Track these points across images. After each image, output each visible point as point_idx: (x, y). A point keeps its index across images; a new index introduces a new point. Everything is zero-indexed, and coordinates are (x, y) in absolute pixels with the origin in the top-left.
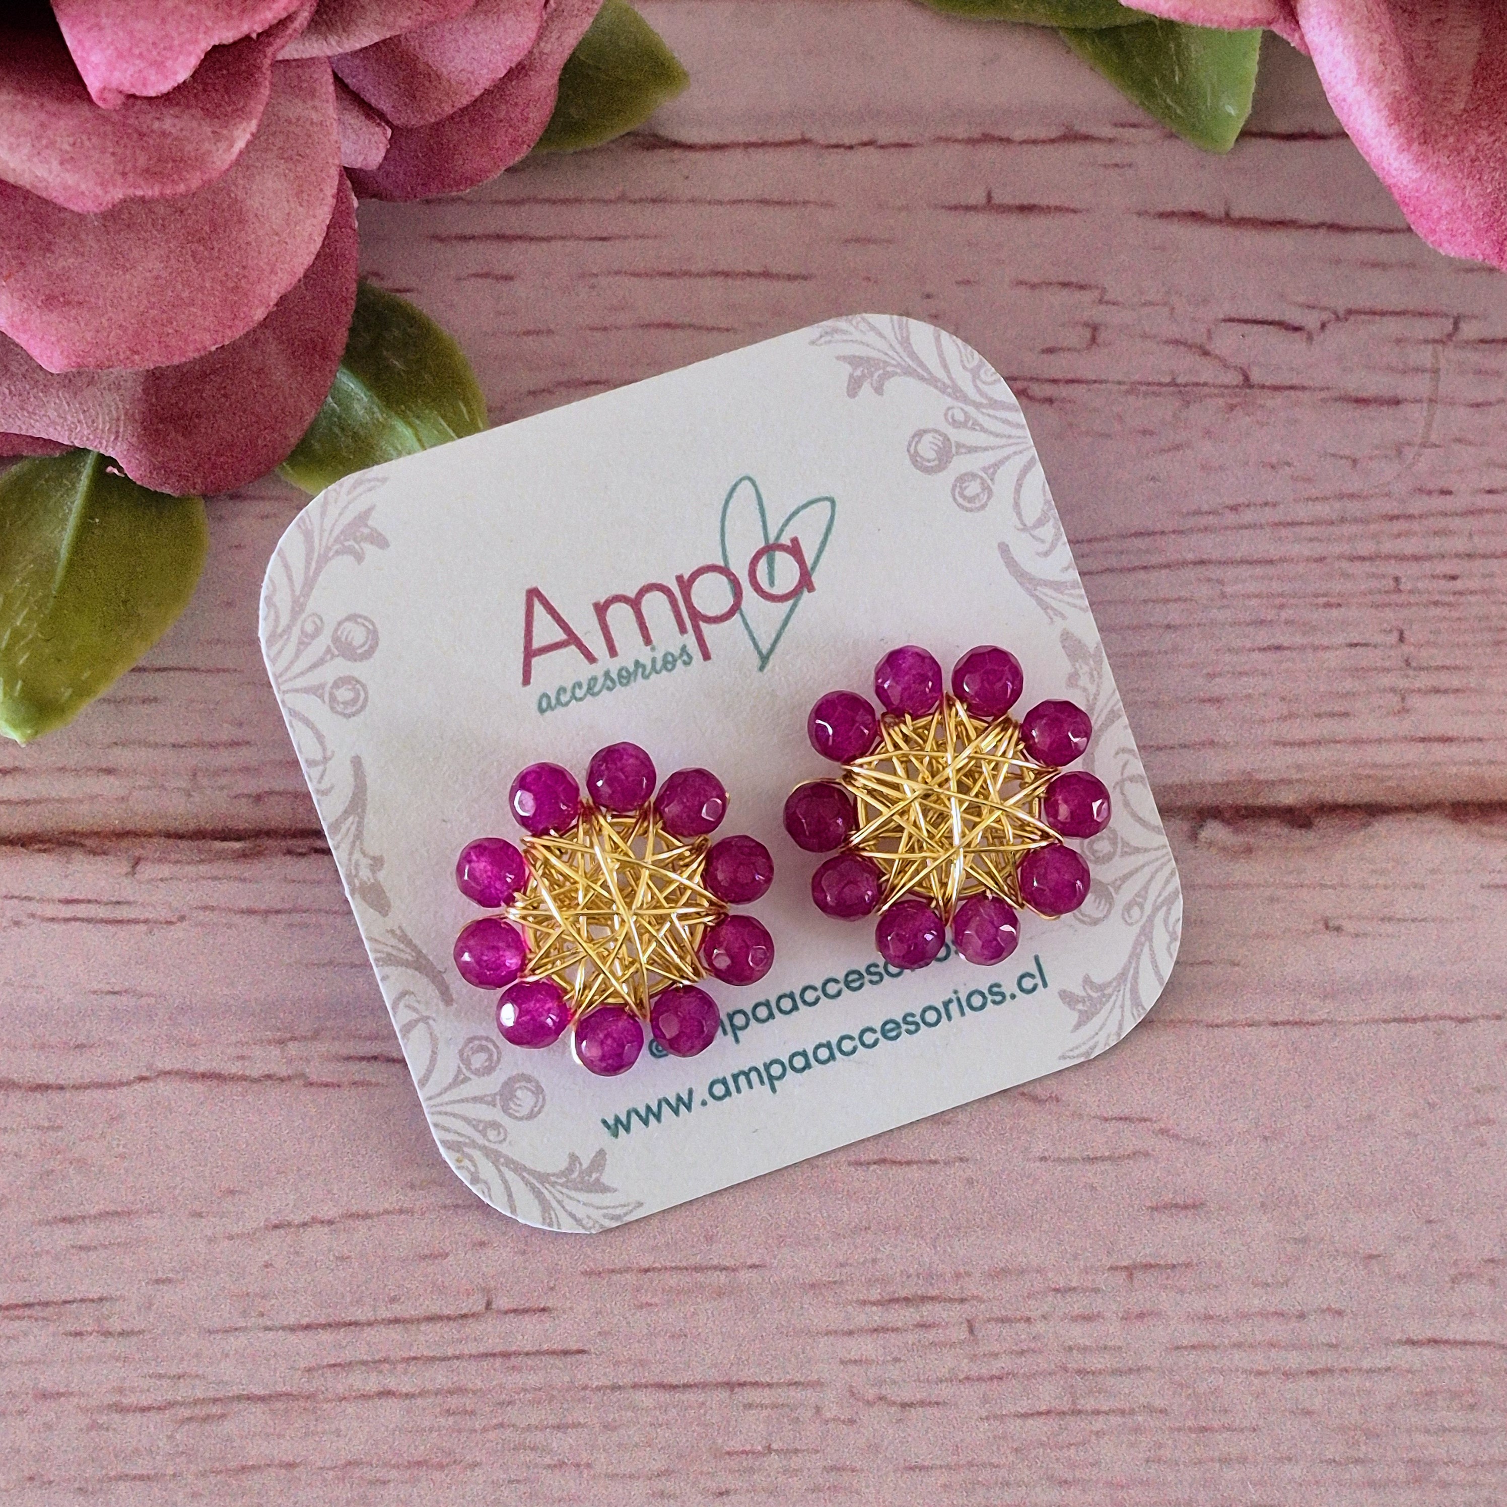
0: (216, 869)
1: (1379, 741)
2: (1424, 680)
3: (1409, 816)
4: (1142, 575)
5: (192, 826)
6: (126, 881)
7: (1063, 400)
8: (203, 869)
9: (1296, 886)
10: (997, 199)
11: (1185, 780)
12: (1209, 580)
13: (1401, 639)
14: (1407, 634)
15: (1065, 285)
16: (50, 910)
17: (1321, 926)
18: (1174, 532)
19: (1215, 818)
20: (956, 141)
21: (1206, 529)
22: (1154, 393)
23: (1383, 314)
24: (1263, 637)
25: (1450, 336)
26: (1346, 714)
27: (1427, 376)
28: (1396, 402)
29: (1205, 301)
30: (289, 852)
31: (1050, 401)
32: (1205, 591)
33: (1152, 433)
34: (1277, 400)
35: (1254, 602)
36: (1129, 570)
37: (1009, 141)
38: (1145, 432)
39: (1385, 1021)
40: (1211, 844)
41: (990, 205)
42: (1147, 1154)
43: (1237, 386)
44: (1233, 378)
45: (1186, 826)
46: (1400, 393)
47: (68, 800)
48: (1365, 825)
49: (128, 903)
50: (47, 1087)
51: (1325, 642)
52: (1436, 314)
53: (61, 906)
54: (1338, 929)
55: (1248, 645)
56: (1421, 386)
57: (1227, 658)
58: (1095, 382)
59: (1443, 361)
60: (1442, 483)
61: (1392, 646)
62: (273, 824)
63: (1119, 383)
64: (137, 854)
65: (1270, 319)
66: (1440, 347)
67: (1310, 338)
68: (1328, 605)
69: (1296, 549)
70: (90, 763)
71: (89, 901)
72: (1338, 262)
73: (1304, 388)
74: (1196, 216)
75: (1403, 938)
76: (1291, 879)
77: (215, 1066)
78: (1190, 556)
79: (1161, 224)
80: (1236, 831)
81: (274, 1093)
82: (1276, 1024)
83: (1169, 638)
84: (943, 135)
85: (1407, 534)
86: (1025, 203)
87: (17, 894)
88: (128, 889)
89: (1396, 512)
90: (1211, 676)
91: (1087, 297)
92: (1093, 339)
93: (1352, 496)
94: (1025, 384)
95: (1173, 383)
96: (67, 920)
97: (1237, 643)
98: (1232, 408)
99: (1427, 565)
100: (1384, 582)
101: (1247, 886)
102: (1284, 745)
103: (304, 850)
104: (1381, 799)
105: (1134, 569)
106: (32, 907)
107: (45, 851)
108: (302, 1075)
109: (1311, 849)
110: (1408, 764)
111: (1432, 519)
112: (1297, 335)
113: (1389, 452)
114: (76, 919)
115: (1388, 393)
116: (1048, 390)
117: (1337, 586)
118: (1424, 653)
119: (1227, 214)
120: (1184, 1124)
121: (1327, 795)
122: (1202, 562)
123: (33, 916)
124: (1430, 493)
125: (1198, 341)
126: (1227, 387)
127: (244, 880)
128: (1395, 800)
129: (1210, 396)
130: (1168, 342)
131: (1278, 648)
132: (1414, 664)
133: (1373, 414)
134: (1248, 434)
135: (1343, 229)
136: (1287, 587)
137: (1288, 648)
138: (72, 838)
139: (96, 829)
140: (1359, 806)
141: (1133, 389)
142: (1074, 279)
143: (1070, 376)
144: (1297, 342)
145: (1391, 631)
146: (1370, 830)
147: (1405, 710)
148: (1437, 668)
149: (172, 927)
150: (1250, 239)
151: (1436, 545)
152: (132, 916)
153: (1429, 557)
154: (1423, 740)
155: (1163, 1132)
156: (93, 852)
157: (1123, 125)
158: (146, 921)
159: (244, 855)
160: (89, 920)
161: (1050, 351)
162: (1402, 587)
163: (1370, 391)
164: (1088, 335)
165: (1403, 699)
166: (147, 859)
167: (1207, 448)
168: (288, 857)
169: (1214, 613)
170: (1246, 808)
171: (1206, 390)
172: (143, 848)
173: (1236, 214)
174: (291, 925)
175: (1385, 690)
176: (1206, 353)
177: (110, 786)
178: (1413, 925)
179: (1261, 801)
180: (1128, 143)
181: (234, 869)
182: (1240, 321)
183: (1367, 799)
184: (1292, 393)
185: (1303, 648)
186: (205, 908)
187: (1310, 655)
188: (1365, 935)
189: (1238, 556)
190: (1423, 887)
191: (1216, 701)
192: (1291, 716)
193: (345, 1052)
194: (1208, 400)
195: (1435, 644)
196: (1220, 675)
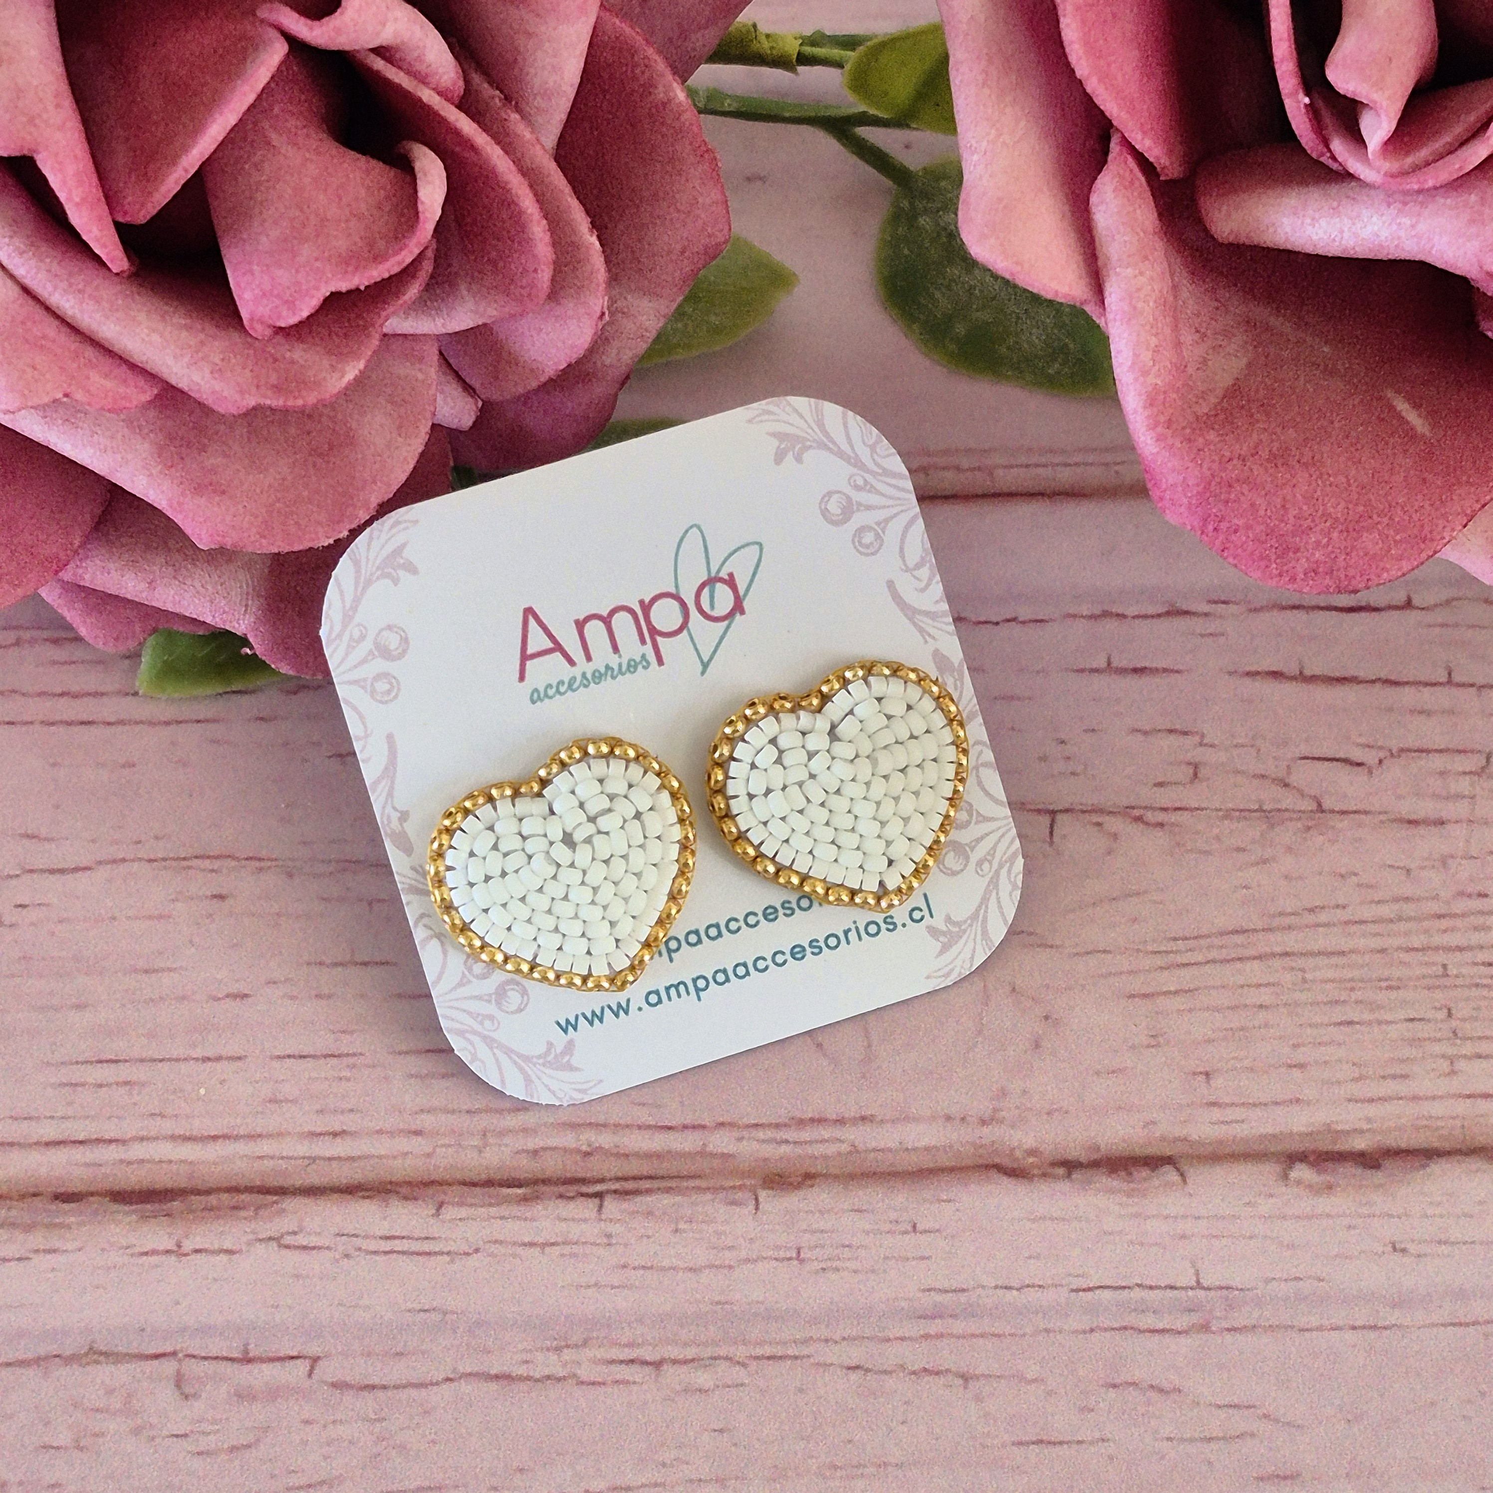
0: (504, 1210)
1: (1434, 1098)
2: (1468, 1048)
3: (1459, 1157)
4: (1238, 965)
5: (484, 1177)
6: (432, 1221)
7: (1173, 824)
8: (493, 1211)
9: (1369, 1216)
10: (1115, 663)
11: (1277, 1131)
12: (1292, 969)
13: (1450, 1015)
14: (1454, 1012)
15: (1171, 731)
16: (373, 1245)
17: (1389, 1248)
18: (1263, 930)
19: (1301, 1161)
20: (1082, 617)
21: (1290, 927)
22: (1245, 818)
23: (1428, 751)
24: (1338, 1014)
25: (1483, 768)
26: (1405, 1077)
27: (1466, 800)
28: (1442, 823)
29: (1285, 744)
30: (561, 1196)
31: (1161, 825)
32: (1288, 978)
33: (1244, 850)
34: (1343, 823)
35: (1329, 986)
36: (1228, 961)
37: (1124, 616)
38: (1239, 849)
39: (1444, 1325)
40: (1299, 1182)
41: (1110, 668)
42: (1252, 1435)
43: (1312, 811)
44: (1308, 805)
45: (1278, 1168)
46: (1444, 815)
47: (386, 1157)
48: (1424, 1167)
49: (434, 1239)
50: (373, 1387)
51: (1388, 1017)
52: (1472, 751)
53: (381, 1242)
54: (1404, 1251)
55: (1326, 1020)
56: (1461, 809)
57: (1309, 1031)
58: (1198, 809)
59: (1478, 788)
60: (1480, 888)
61: (1442, 1021)
62: (548, 1174)
63: (1217, 810)
64: (440, 1199)
65: (1337, 756)
66: (1476, 778)
67: (1370, 772)
68: (1389, 988)
69: (1362, 943)
70: (401, 1126)
71: (403, 1238)
72: (1390, 710)
73: (1366, 813)
74: (1276, 675)
75: (1457, 1257)
76: (1365, 1210)
77: (506, 1369)
78: (1278, 949)
79: (1248, 681)
80: (1319, 1173)
81: (554, 1391)
82: (1354, 1328)
83: (1262, 1015)
84: (1071, 612)
85: (1453, 929)
86: (1138, 666)
87: (346, 1232)
88: (435, 1229)
89: (1443, 911)
90: (1296, 1046)
91: (1189, 741)
92: (1195, 775)
93: (1407, 899)
94: (1142, 812)
95: (1260, 810)
96: (386, 1253)
97: (1318, 1019)
98: (1309, 828)
99: (1468, 956)
100: (1434, 968)
101: (1328, 1216)
102: (1356, 1101)
103: (572, 1194)
104: (1436, 1144)
105: (1233, 960)
106: (358, 1242)
107: (368, 1197)
108: (575, 1375)
109: (1381, 1185)
110: (1458, 1116)
111: (1472, 917)
112: (1360, 769)
113: (1436, 864)
114: (392, 1252)
115: (1433, 815)
116: (1161, 817)
117: (1397, 972)
118: (1468, 1026)
119: (1301, 673)
120: (1282, 1411)
121: (1392, 1141)
122: (1286, 954)
123: (360, 1249)
124: (1470, 896)
125: (1280, 775)
126: (1303, 812)
127: (526, 1219)
128: (1447, 1146)
129: (1291, 820)
130: (1255, 776)
131: (1350, 1023)
132: (1460, 1035)
133: (1422, 832)
134: (1321, 850)
135: (1396, 683)
136: (1356, 974)
137: (1358, 1023)
138: (389, 1187)
139: (407, 1179)
140: (1417, 1150)
141: (1228, 815)
142: (1178, 727)
143: (1178, 805)
144: (1360, 776)
145: (1440, 1009)
146: (1428, 1170)
147: (1453, 1072)
148: (1480, 1038)
149: (469, 1258)
150: (1322, 694)
151: (1476, 938)
152: (437, 1250)
153: (1469, 948)
154: (1469, 1096)
155: (1266, 1416)
156: (406, 1198)
157: (1216, 602)
158: (448, 1253)
159: (525, 1199)
160: (403, 1253)
161: (1160, 785)
162: (1449, 973)
163: (1420, 815)
164: (1191, 771)
165: (1452, 1063)
166: (448, 1203)
167: (1288, 863)
168: (560, 1200)
169: (1298, 996)
170: (1327, 1153)
171: (1287, 815)
172: (445, 1194)
173: (1308, 672)
174: (562, 1255)
175: (1437, 1056)
176: (1286, 785)
177: (418, 1145)
178: (1464, 1248)
179: (1339, 1147)
180: (1220, 617)
181: (516, 1210)
182: (1314, 758)
183: (1425, 1145)
184: (1357, 816)
185: (1369, 1023)
186: (496, 1242)
187: (1376, 1029)
188: (1425, 1255)
189: (1316, 948)
190: (1471, 1216)
191: (1301, 1066)
192: (1360, 1078)
193: (609, 1357)
194: (1288, 823)
195: (1476, 1019)
196: (1304, 1045)
